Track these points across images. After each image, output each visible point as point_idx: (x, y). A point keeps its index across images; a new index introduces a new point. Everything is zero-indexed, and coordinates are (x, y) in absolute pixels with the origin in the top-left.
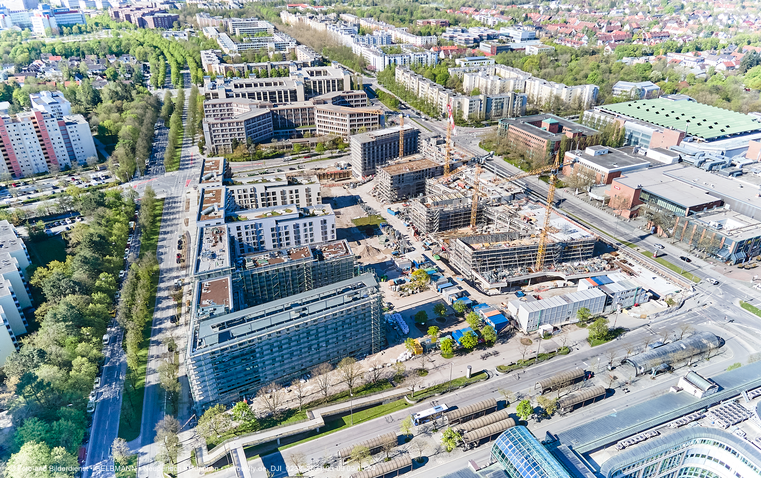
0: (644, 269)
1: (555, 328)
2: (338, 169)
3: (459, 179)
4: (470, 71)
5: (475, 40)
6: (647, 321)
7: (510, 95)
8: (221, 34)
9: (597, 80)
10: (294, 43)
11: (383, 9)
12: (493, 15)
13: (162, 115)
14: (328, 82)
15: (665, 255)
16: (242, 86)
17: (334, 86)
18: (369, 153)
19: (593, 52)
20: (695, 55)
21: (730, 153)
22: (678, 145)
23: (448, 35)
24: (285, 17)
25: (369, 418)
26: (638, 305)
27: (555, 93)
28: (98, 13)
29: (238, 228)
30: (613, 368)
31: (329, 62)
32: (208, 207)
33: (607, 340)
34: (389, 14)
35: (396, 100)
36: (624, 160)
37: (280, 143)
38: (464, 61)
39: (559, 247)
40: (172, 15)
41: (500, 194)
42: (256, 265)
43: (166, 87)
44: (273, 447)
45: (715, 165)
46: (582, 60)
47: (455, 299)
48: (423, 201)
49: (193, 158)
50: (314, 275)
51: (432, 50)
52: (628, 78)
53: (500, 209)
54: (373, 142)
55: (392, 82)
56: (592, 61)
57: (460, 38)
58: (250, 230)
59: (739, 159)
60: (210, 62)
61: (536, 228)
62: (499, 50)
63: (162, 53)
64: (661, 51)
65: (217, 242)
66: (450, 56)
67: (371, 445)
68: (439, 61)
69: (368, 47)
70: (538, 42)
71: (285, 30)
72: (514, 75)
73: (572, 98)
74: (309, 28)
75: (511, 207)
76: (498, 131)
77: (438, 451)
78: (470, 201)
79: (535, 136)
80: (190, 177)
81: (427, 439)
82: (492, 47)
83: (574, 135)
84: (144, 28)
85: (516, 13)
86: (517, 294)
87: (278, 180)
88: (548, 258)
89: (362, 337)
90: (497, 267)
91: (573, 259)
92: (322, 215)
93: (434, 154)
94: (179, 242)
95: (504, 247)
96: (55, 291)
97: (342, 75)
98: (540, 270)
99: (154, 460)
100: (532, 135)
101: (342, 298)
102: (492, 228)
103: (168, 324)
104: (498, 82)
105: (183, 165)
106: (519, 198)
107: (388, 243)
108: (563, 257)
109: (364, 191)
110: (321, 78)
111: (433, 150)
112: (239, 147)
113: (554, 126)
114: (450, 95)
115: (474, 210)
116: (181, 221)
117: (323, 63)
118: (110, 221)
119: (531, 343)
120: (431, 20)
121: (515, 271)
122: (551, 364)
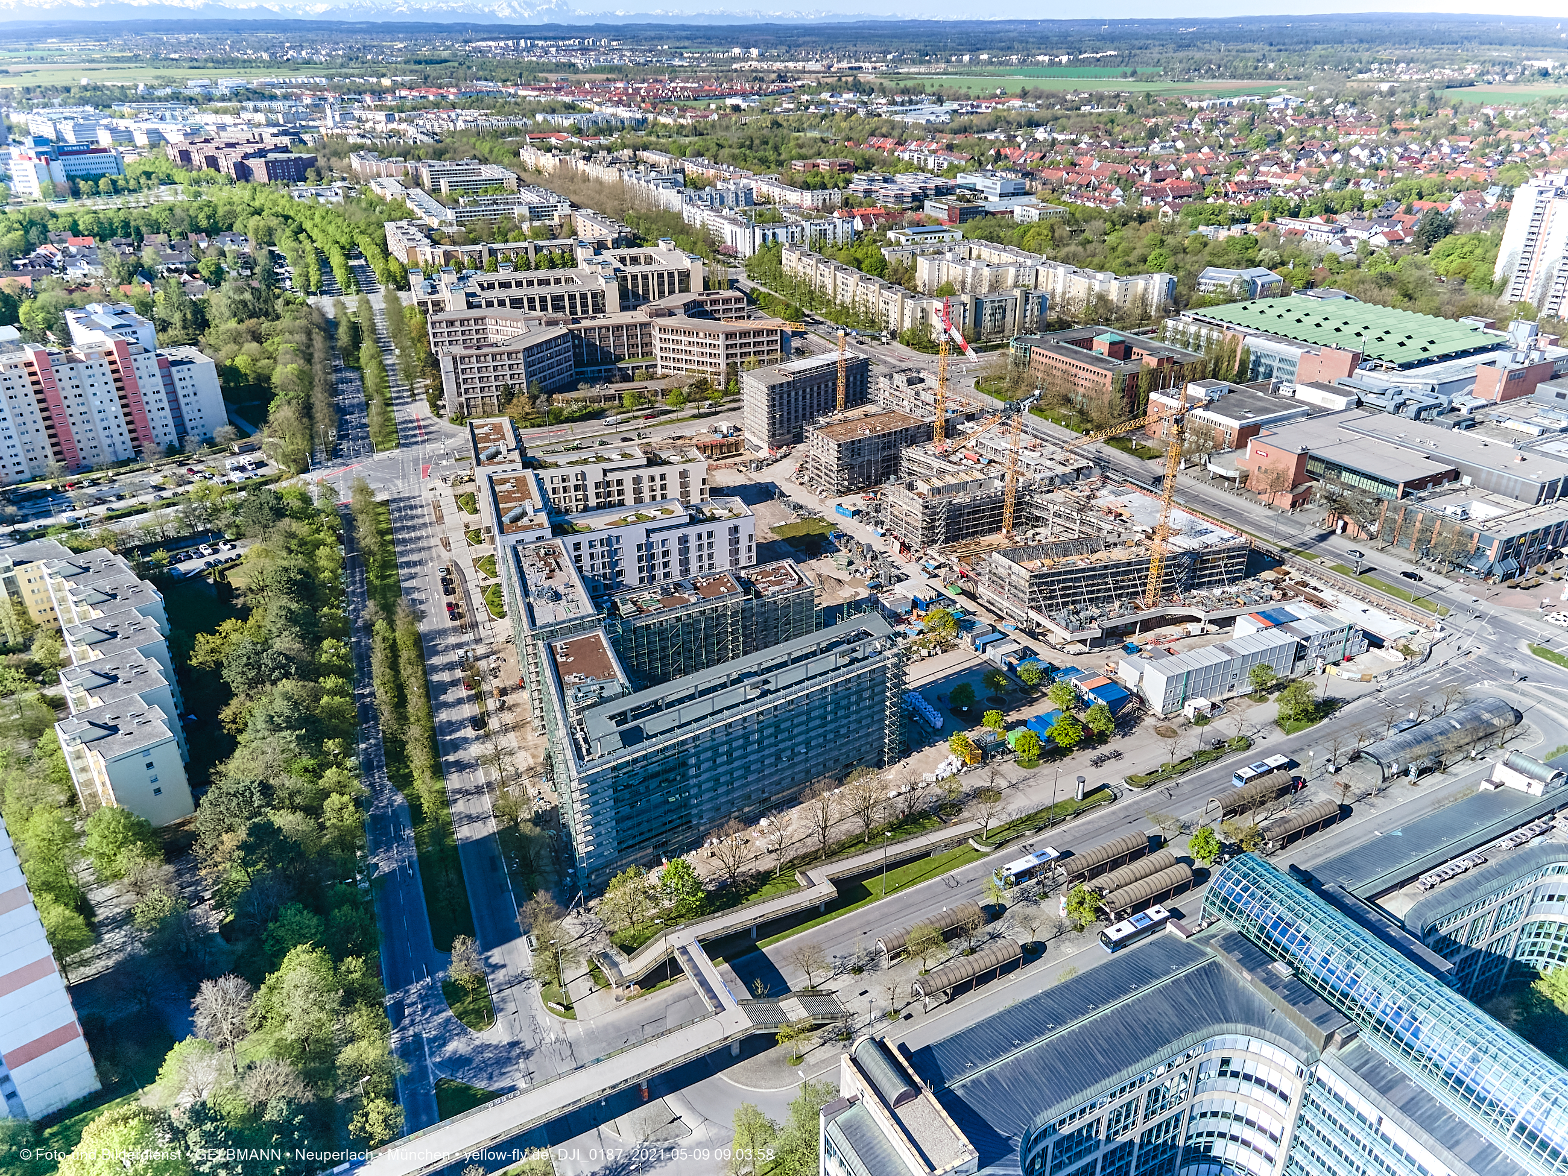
0: (1341, 596)
2: (718, 437)
3: (963, 447)
4: (923, 252)
5: (914, 196)
6: (1373, 685)
7: (1017, 293)
8: (410, 191)
9: (1167, 266)
10: (566, 206)
11: (721, 142)
12: (935, 152)
13: (340, 343)
14: (660, 276)
15: (1371, 569)
16: (491, 286)
17: (671, 284)
18: (781, 404)
19: (1140, 216)
20: (1327, 221)
21: (1445, 387)
22: (1350, 376)
23: (861, 188)
24: (529, 156)
25: (913, 882)
26: (1350, 659)
27: (1097, 288)
28: (139, 154)
29: (577, 546)
30: (1338, 770)
31: (646, 240)
32: (510, 509)
33: (1312, 720)
34: (737, 151)
35: (797, 310)
36: (1260, 404)
37: (593, 392)
38: (904, 234)
39: (1186, 560)
40: (305, 156)
41: (1051, 469)
42: (640, 610)
43: (327, 292)
44: (745, 943)
45: (1425, 409)
46: (1127, 232)
47: (1015, 662)
48: (910, 487)
49: (422, 423)
50: (744, 627)
51: (836, 214)
52: (1220, 262)
53: (1059, 496)
54: (789, 383)
55: (777, 275)
56: (1146, 233)
57: (885, 194)
58: (598, 549)
59: (1462, 399)
60: (411, 244)
61: (1135, 529)
62: (964, 215)
63: (301, 230)
64: (1266, 215)
65: (552, 571)
66: (875, 227)
67: (937, 925)
68: (858, 233)
69: (716, 211)
70: (1033, 200)
71: (539, 181)
72: (1006, 257)
73: (1129, 298)
74: (586, 179)
75: (1076, 493)
76: (1010, 360)
77: (1060, 931)
78: (997, 483)
79: (1087, 366)
80: (428, 460)
81: (1032, 910)
82: (951, 209)
83: (1160, 361)
84: (247, 181)
85: (977, 149)
86: (1126, 648)
87: (625, 456)
88: (1165, 582)
89: (868, 735)
90: (1076, 601)
92: (730, 518)
93: (905, 403)
94: (444, 580)
95: (1082, 565)
96: (251, 674)
97: (686, 263)
98: (1155, 604)
99: (520, 979)
100: (1079, 364)
101: (831, 660)
102: (1044, 533)
103: (469, 732)
104: (986, 271)
105: (407, 437)
106: (1088, 477)
107: (853, 567)
108: (1193, 578)
109: (781, 474)
110: (643, 268)
111: (902, 396)
112: (515, 401)
113: (1116, 347)
114: (904, 296)
115: (1009, 500)
116: (433, 542)
117: (633, 241)
118: (306, 544)
119: (1175, 733)
120: (819, 161)
121: (1109, 607)
122: (1222, 769)
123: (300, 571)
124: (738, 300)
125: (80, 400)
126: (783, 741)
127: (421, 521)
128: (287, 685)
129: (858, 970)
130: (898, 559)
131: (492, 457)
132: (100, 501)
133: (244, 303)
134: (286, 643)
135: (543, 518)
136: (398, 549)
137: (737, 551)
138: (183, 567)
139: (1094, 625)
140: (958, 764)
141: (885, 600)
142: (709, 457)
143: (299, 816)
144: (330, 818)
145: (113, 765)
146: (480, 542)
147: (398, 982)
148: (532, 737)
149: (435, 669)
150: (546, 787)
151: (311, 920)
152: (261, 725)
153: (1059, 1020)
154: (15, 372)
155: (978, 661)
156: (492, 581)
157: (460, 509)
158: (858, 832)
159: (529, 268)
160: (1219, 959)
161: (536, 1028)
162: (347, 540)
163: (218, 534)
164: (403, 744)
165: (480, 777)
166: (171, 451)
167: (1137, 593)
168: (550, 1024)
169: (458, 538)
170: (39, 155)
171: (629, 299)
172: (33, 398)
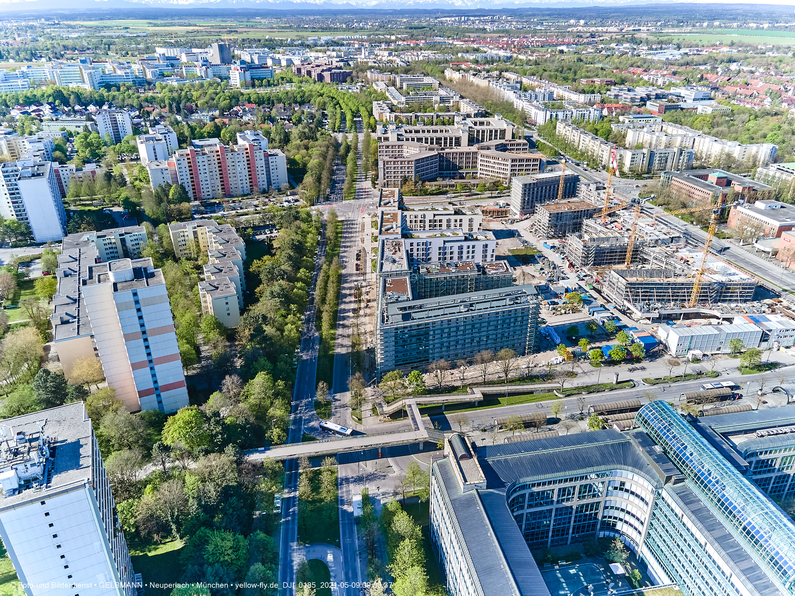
1: (705, 355)
2: (497, 207)
3: (616, 221)
4: (634, 127)
5: (642, 99)
7: (676, 150)
8: (389, 88)
9: (777, 140)
10: (458, 97)
11: (546, 68)
12: (664, 76)
13: (340, 153)
14: (491, 131)
16: (411, 132)
17: (496, 136)
18: (529, 193)
19: (775, 113)
23: (613, 94)
24: (448, 73)
25: (521, 403)
27: (727, 150)
29: (412, 244)
30: (763, 394)
31: (491, 115)
32: (387, 225)
33: (760, 371)
34: (552, 73)
35: (556, 152)
37: (444, 183)
38: (628, 118)
39: (716, 286)
40: (347, 71)
41: (658, 236)
42: (429, 272)
43: (341, 131)
44: (438, 411)
46: (761, 121)
47: (606, 321)
48: (580, 237)
49: (366, 190)
51: (595, 107)
53: (657, 249)
54: (534, 184)
55: (552, 135)
56: (773, 122)
57: (626, 97)
58: (421, 247)
60: (382, 111)
61: (693, 268)
62: (667, 108)
63: (338, 103)
65: (396, 251)
66: (614, 114)
67: (524, 419)
68: (602, 117)
69: (531, 102)
70: (713, 102)
71: (449, 85)
72: (682, 132)
73: (745, 157)
74: (472, 84)
75: (668, 249)
76: (660, 183)
78: (626, 240)
79: (700, 188)
80: (364, 206)
81: (573, 423)
82: (661, 106)
83: (744, 189)
84: (321, 82)
85: (690, 74)
87: (445, 209)
88: (703, 296)
89: (518, 339)
90: (649, 300)
91: (730, 300)
92: (485, 240)
93: (593, 198)
94: (357, 254)
95: (658, 282)
96: (270, 276)
97: (505, 126)
98: (694, 306)
99: (344, 406)
100: (696, 187)
102: (647, 267)
103: (351, 314)
104: (664, 138)
105: (358, 195)
106: (678, 242)
107: (543, 271)
108: (720, 296)
109: (522, 227)
110: (484, 127)
111: (591, 195)
112: (407, 183)
113: (721, 180)
114: (612, 148)
115: (630, 249)
117: (485, 115)
118: (304, 232)
119: (679, 364)
120: (595, 79)
121: (668, 304)
122: (697, 383)
123: (298, 241)
124: (524, 144)
125: (233, 168)
126: (475, 333)
127: (355, 230)
128: (282, 282)
129: (484, 430)
130: (566, 270)
131: (386, 204)
132: (234, 209)
133: (305, 133)
134: (286, 267)
135: (399, 230)
136: (343, 240)
137: (486, 256)
138: (258, 237)
139: (657, 311)
140: (561, 360)
141: (552, 287)
143: (274, 329)
144: (286, 333)
145: (214, 300)
146: (377, 241)
147: (299, 398)
149: (344, 288)
151: (269, 365)
152: (268, 294)
153: (545, 447)
154: (212, 154)
155: (589, 319)
157: (372, 227)
158: (502, 378)
159: (432, 125)
160: (631, 441)
162: (323, 234)
163: (274, 226)
164: (322, 312)
165: (350, 331)
166: (264, 192)
167: (685, 300)
168: (352, 424)
169: (368, 239)
170: (241, 68)
171: (472, 141)
172: (217, 165)
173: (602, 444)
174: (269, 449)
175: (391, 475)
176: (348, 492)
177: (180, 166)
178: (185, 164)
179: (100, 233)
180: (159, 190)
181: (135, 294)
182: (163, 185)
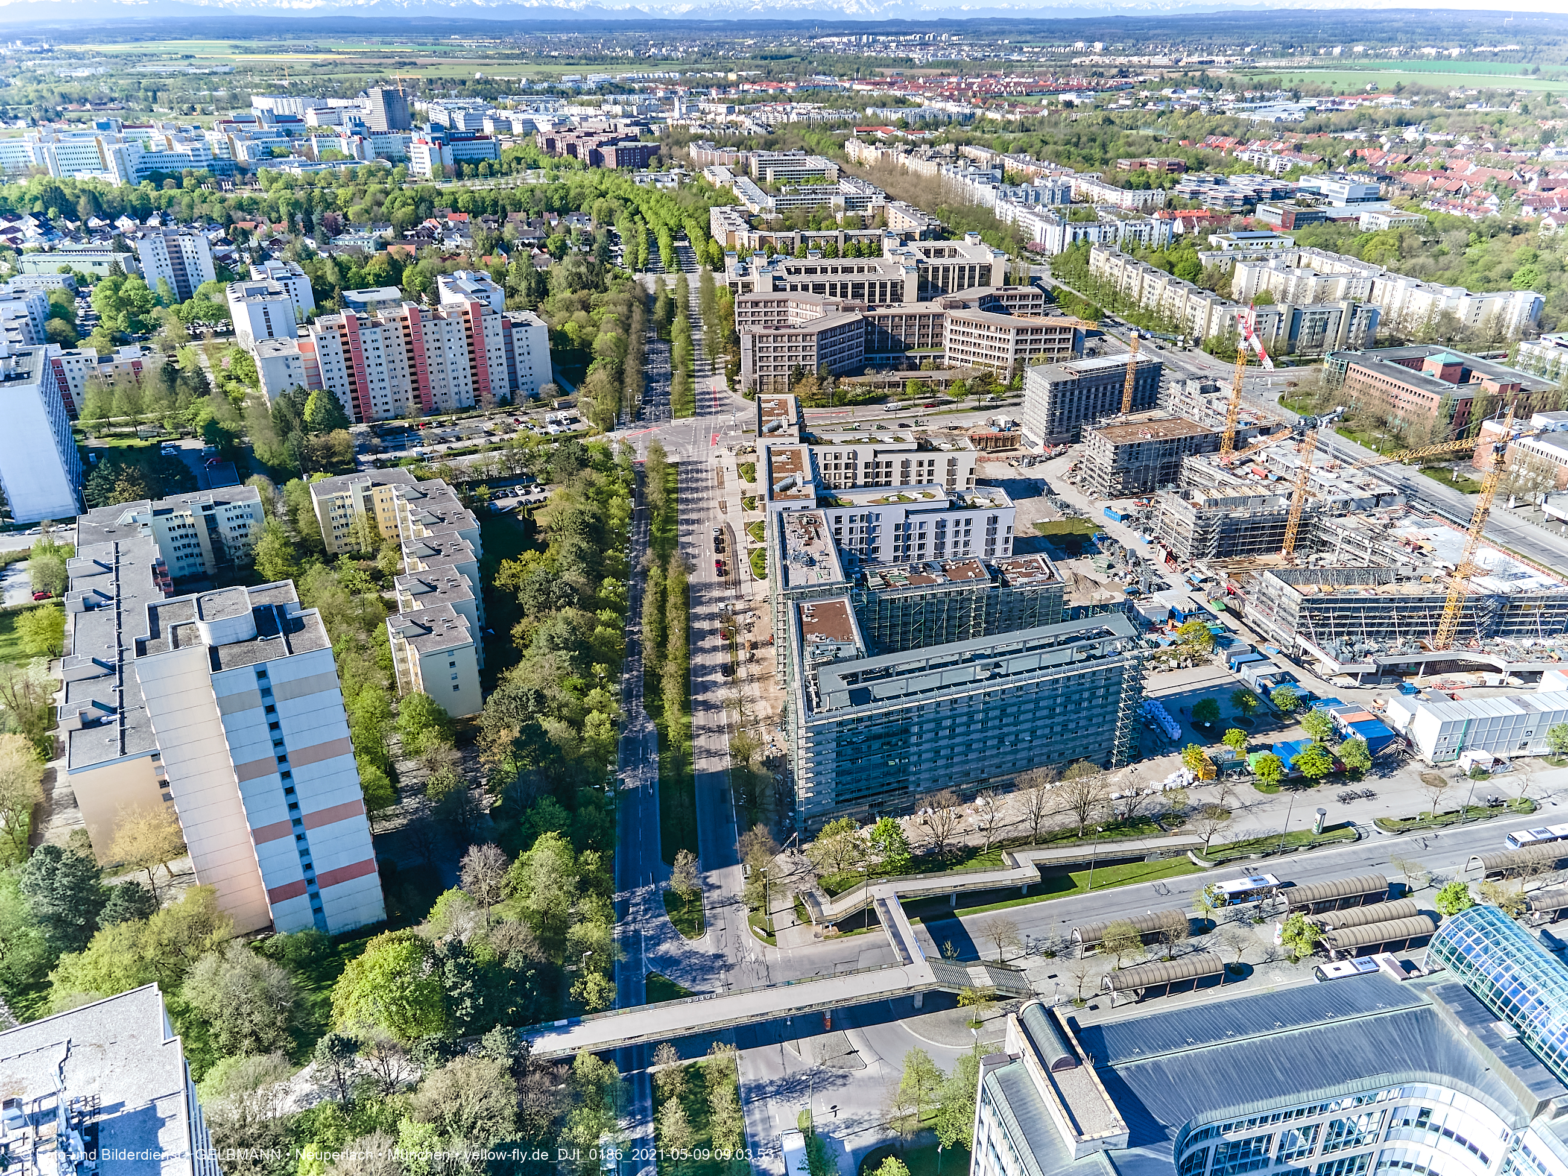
1: (1497, 761)
2: (994, 430)
3: (1252, 461)
4: (1245, 258)
5: (1247, 200)
7: (1343, 305)
8: (738, 179)
9: (1536, 283)
10: (881, 198)
11: (1047, 138)
12: (1279, 152)
13: (655, 317)
14: (962, 269)
16: (798, 271)
17: (972, 277)
18: (1063, 402)
19: (1515, 228)
23: (1188, 190)
24: (853, 148)
25: (1121, 882)
27: (1442, 305)
28: (514, 141)
29: (838, 520)
31: (954, 234)
32: (782, 479)
34: (1061, 148)
35: (1097, 310)
37: (878, 378)
38: (1228, 239)
39: (1491, 604)
40: (650, 144)
41: (1347, 493)
42: (887, 584)
43: (652, 270)
44: (943, 908)
46: (1495, 244)
47: (1270, 685)
48: (1186, 496)
49: (718, 396)
50: (988, 614)
51: (1156, 215)
53: (1351, 521)
54: (1073, 381)
55: (1083, 275)
56: (1519, 247)
57: (1214, 196)
58: (858, 525)
60: (733, 228)
61: (1435, 564)
62: (1300, 221)
63: (637, 211)
65: (811, 539)
66: (1196, 230)
67: (1138, 926)
68: (1177, 237)
69: (1029, 208)
70: (1386, 206)
71: (858, 172)
72: (1340, 267)
74: (904, 171)
75: (1372, 520)
76: (1322, 375)
77: (1271, 958)
78: (1283, 502)
79: (1411, 388)
80: (718, 430)
81: (1244, 931)
82: (1286, 213)
83: (1504, 388)
84: (599, 166)
85: (1329, 150)
86: (1401, 688)
87: (897, 439)
88: (1463, 624)
89: (1098, 734)
90: (1351, 632)
91: (1519, 631)
92: (990, 508)
93: (1196, 411)
94: (716, 539)
95: (1364, 595)
96: (541, 599)
97: (989, 258)
98: (1446, 647)
99: (731, 901)
100: (1402, 384)
101: (1067, 654)
102: (1329, 559)
103: (719, 677)
104: (1312, 281)
105: (702, 407)
106: (1390, 504)
107: (1113, 571)
108: (1498, 624)
109: (1053, 472)
110: (946, 261)
111: (1193, 403)
112: (804, 381)
113: (1452, 369)
114: (1213, 302)
115: (1293, 520)
116: (713, 504)
117: (941, 234)
118: (602, 493)
119: (1444, 783)
120: (1147, 160)
121: (1390, 643)
122: (1494, 828)
123: (594, 516)
124: (1036, 297)
125: (438, 352)
126: (1007, 725)
127: (704, 484)
128: (569, 612)
129: (1052, 954)
130: (1163, 568)
131: (773, 430)
132: (443, 440)
133: (579, 275)
134: (573, 576)
135: (810, 490)
136: (681, 507)
137: (993, 541)
138: (500, 503)
139: (1370, 659)
140: (1189, 777)
141: (1141, 607)
142: (983, 450)
143: (564, 724)
144: (589, 733)
145: (425, 658)
146: (753, 508)
147: (627, 883)
148: (773, 689)
149: (698, 618)
150: (780, 736)
151: (561, 813)
152: (543, 642)
153: (1240, 1030)
154: (393, 325)
155: (1230, 679)
156: (759, 545)
157: (740, 477)
158: (1073, 826)
159: (837, 256)
160: (1435, 1007)
161: (739, 946)
162: (639, 495)
163: (532, 478)
164: (660, 677)
165: (723, 718)
166: (504, 402)
167: (1426, 633)
168: (753, 946)
169: (734, 503)
170: (434, 139)
171: (927, 290)
172: (404, 348)
173: (1368, 1016)
174: (578, 1023)
175: (858, 1074)
176: (766, 1120)
177: (325, 351)
178: (336, 345)
179: (160, 505)
180: (282, 402)
181: (262, 674)
182: (290, 391)
